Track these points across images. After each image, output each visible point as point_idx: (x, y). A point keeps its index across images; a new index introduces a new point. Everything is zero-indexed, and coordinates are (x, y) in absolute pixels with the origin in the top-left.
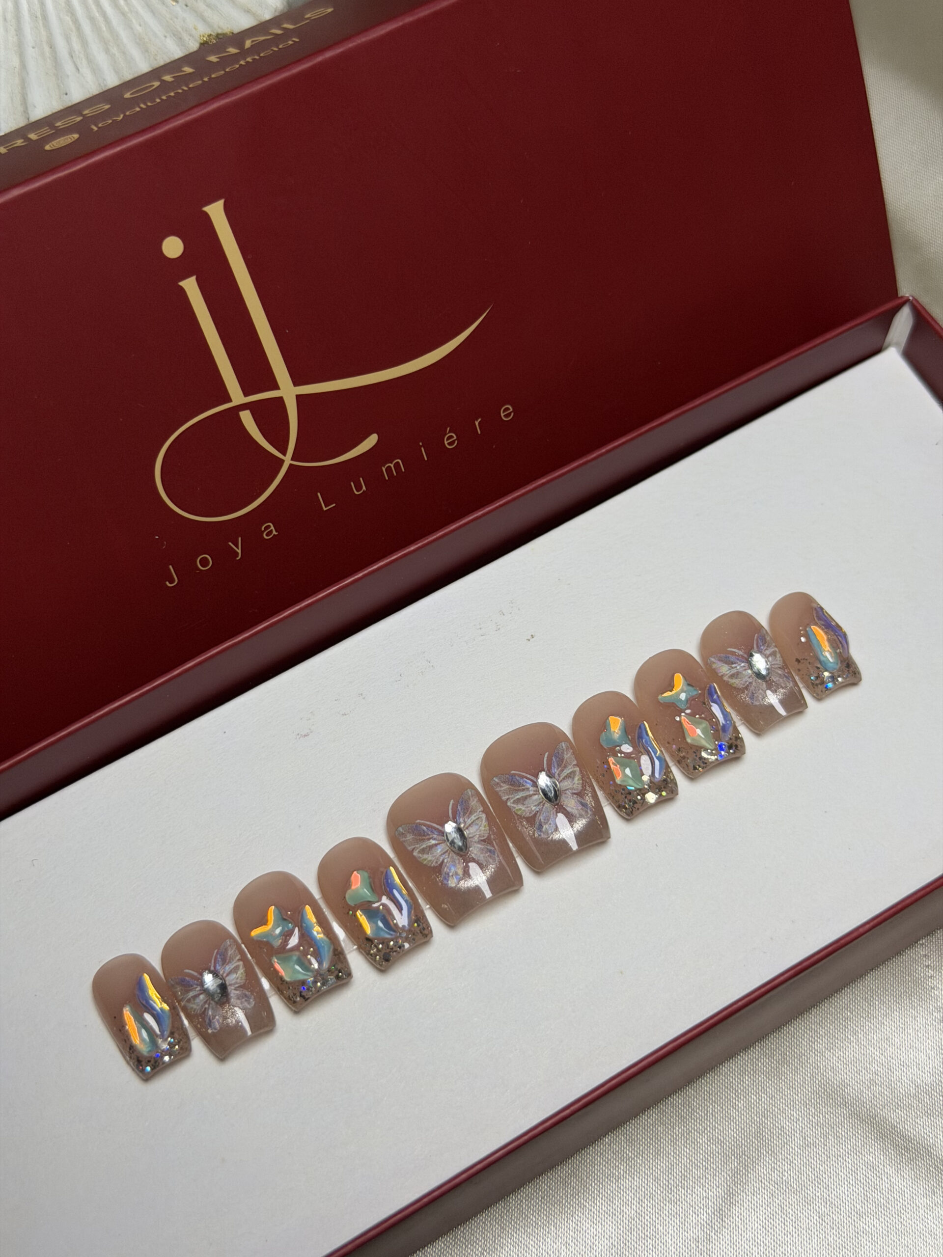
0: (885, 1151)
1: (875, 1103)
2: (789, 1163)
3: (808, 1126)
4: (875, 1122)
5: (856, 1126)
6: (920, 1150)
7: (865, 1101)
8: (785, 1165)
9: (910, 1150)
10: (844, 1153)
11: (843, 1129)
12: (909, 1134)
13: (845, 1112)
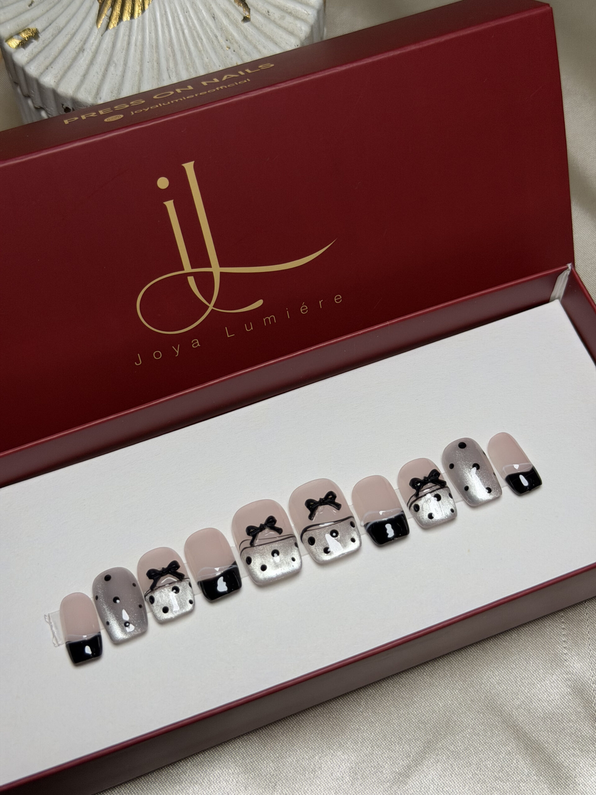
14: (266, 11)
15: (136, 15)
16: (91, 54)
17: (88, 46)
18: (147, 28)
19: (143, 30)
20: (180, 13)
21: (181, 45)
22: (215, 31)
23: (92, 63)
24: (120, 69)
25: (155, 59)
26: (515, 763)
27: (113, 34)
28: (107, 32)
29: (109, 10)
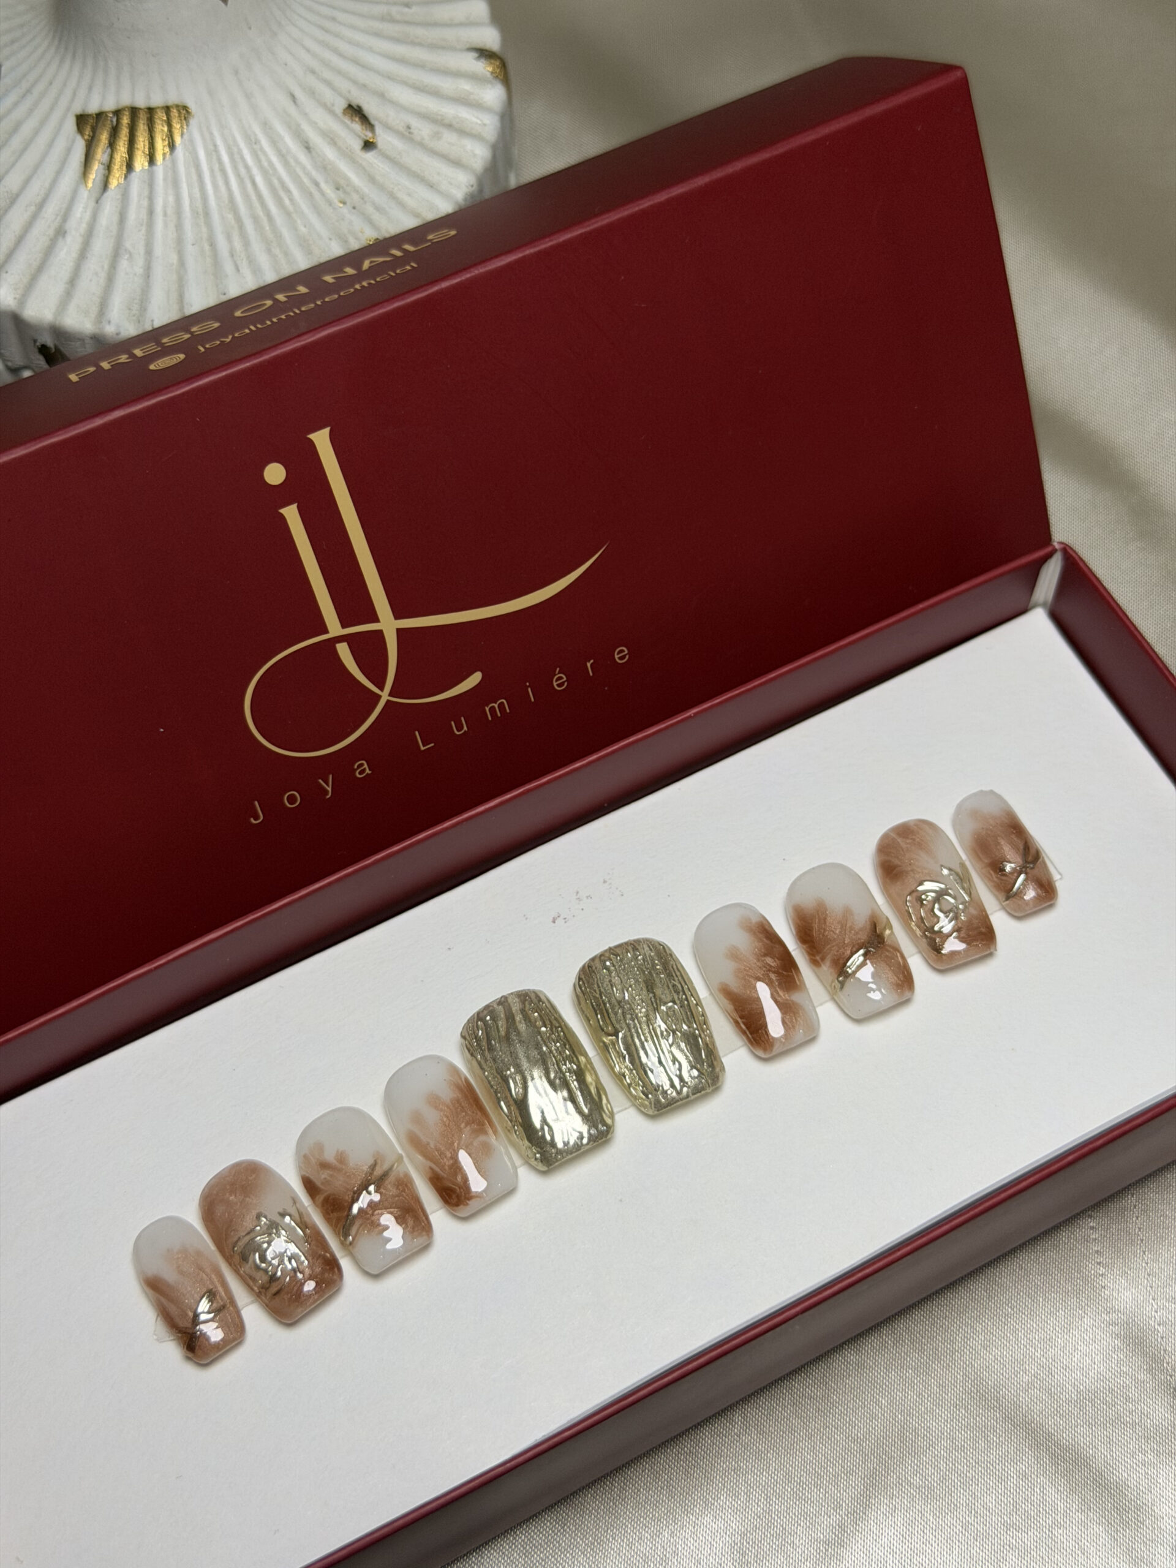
14: (403, 127)
15: (159, 157)
16: (80, 240)
17: (72, 224)
18: (184, 179)
19: (176, 183)
20: (242, 145)
21: (250, 206)
22: (314, 173)
23: (83, 254)
24: (140, 261)
25: (205, 236)
26: (1038, 1492)
27: (119, 197)
28: (106, 194)
29: (106, 152)
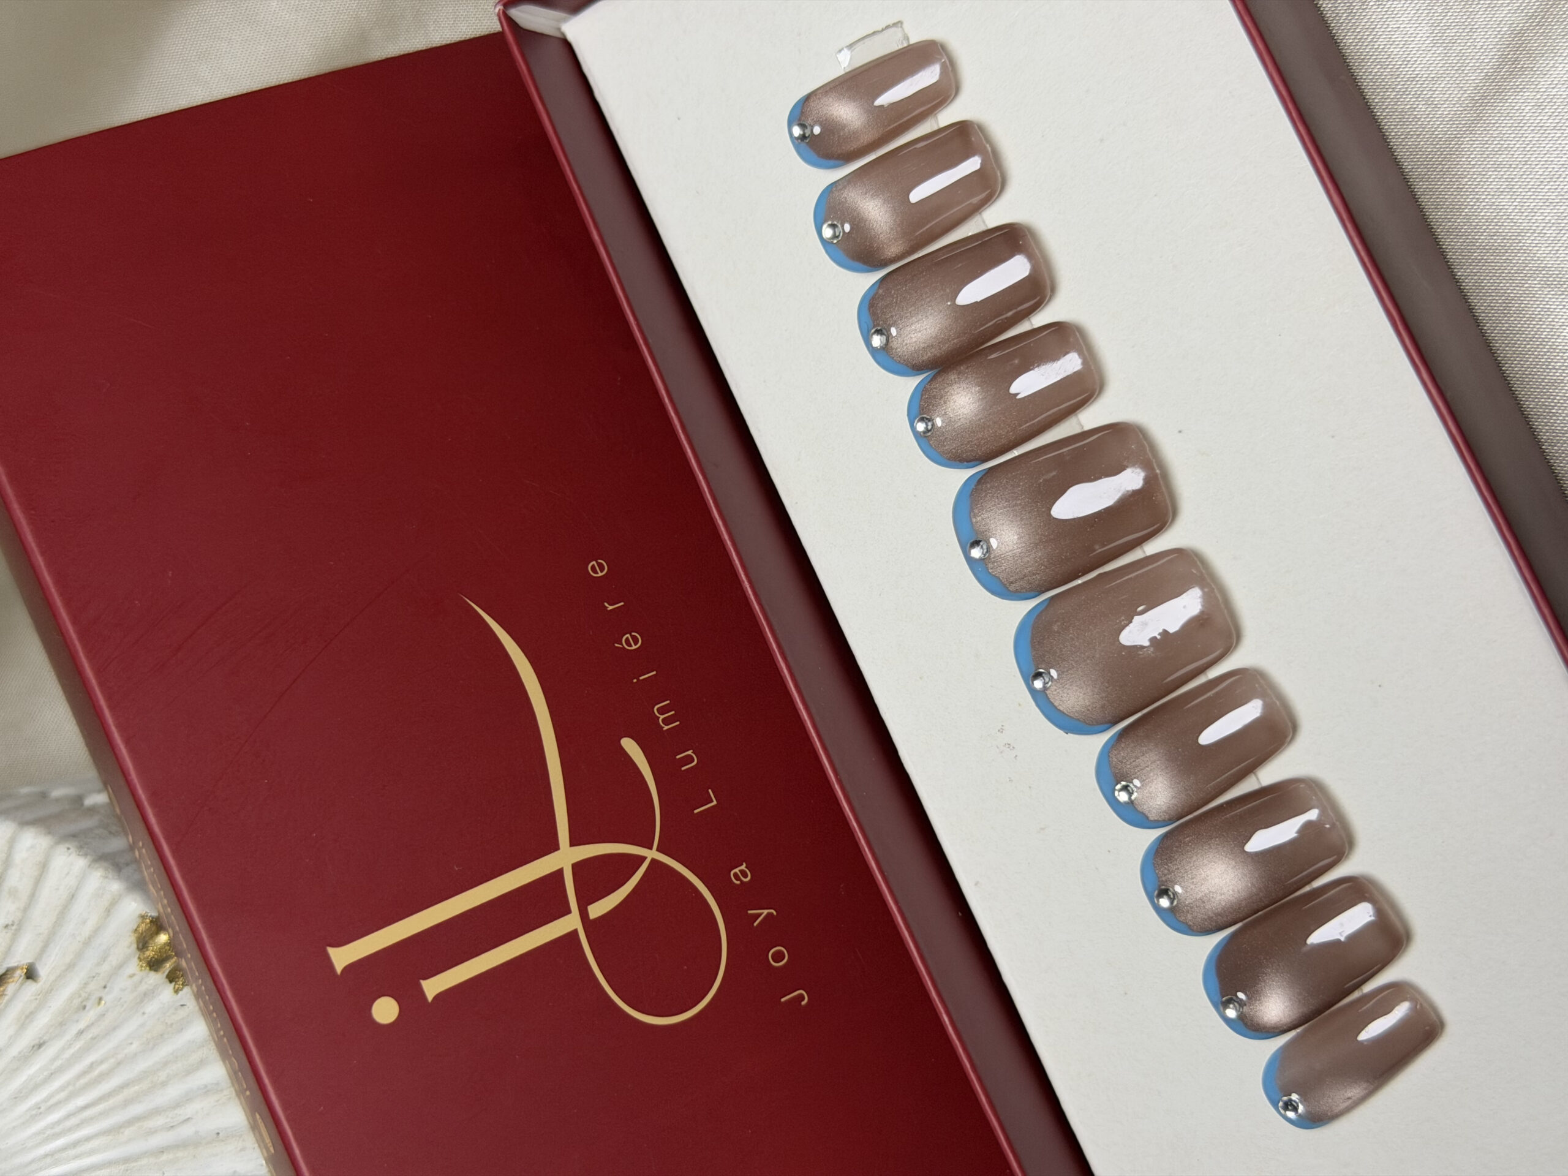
0: (1518, 90)
1: (1456, 99)
2: (1533, 214)
3: (1485, 187)
4: (1480, 101)
5: (1485, 125)
6: (1517, 44)
7: (1453, 113)
8: (1536, 219)
9: (1518, 58)
10: (1520, 142)
11: (1489, 142)
12: (1496, 57)
13: (1467, 139)
